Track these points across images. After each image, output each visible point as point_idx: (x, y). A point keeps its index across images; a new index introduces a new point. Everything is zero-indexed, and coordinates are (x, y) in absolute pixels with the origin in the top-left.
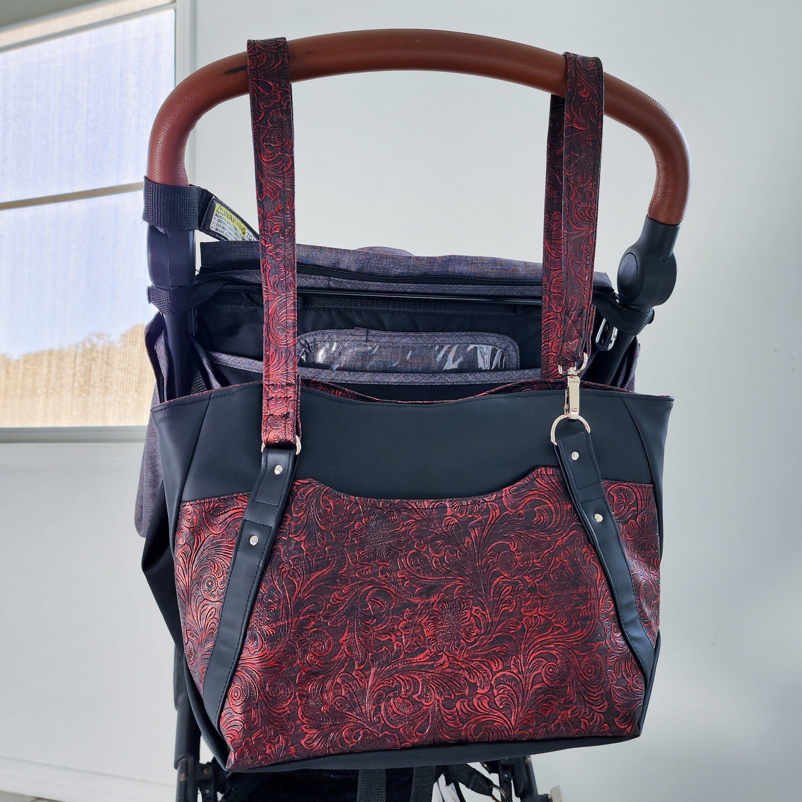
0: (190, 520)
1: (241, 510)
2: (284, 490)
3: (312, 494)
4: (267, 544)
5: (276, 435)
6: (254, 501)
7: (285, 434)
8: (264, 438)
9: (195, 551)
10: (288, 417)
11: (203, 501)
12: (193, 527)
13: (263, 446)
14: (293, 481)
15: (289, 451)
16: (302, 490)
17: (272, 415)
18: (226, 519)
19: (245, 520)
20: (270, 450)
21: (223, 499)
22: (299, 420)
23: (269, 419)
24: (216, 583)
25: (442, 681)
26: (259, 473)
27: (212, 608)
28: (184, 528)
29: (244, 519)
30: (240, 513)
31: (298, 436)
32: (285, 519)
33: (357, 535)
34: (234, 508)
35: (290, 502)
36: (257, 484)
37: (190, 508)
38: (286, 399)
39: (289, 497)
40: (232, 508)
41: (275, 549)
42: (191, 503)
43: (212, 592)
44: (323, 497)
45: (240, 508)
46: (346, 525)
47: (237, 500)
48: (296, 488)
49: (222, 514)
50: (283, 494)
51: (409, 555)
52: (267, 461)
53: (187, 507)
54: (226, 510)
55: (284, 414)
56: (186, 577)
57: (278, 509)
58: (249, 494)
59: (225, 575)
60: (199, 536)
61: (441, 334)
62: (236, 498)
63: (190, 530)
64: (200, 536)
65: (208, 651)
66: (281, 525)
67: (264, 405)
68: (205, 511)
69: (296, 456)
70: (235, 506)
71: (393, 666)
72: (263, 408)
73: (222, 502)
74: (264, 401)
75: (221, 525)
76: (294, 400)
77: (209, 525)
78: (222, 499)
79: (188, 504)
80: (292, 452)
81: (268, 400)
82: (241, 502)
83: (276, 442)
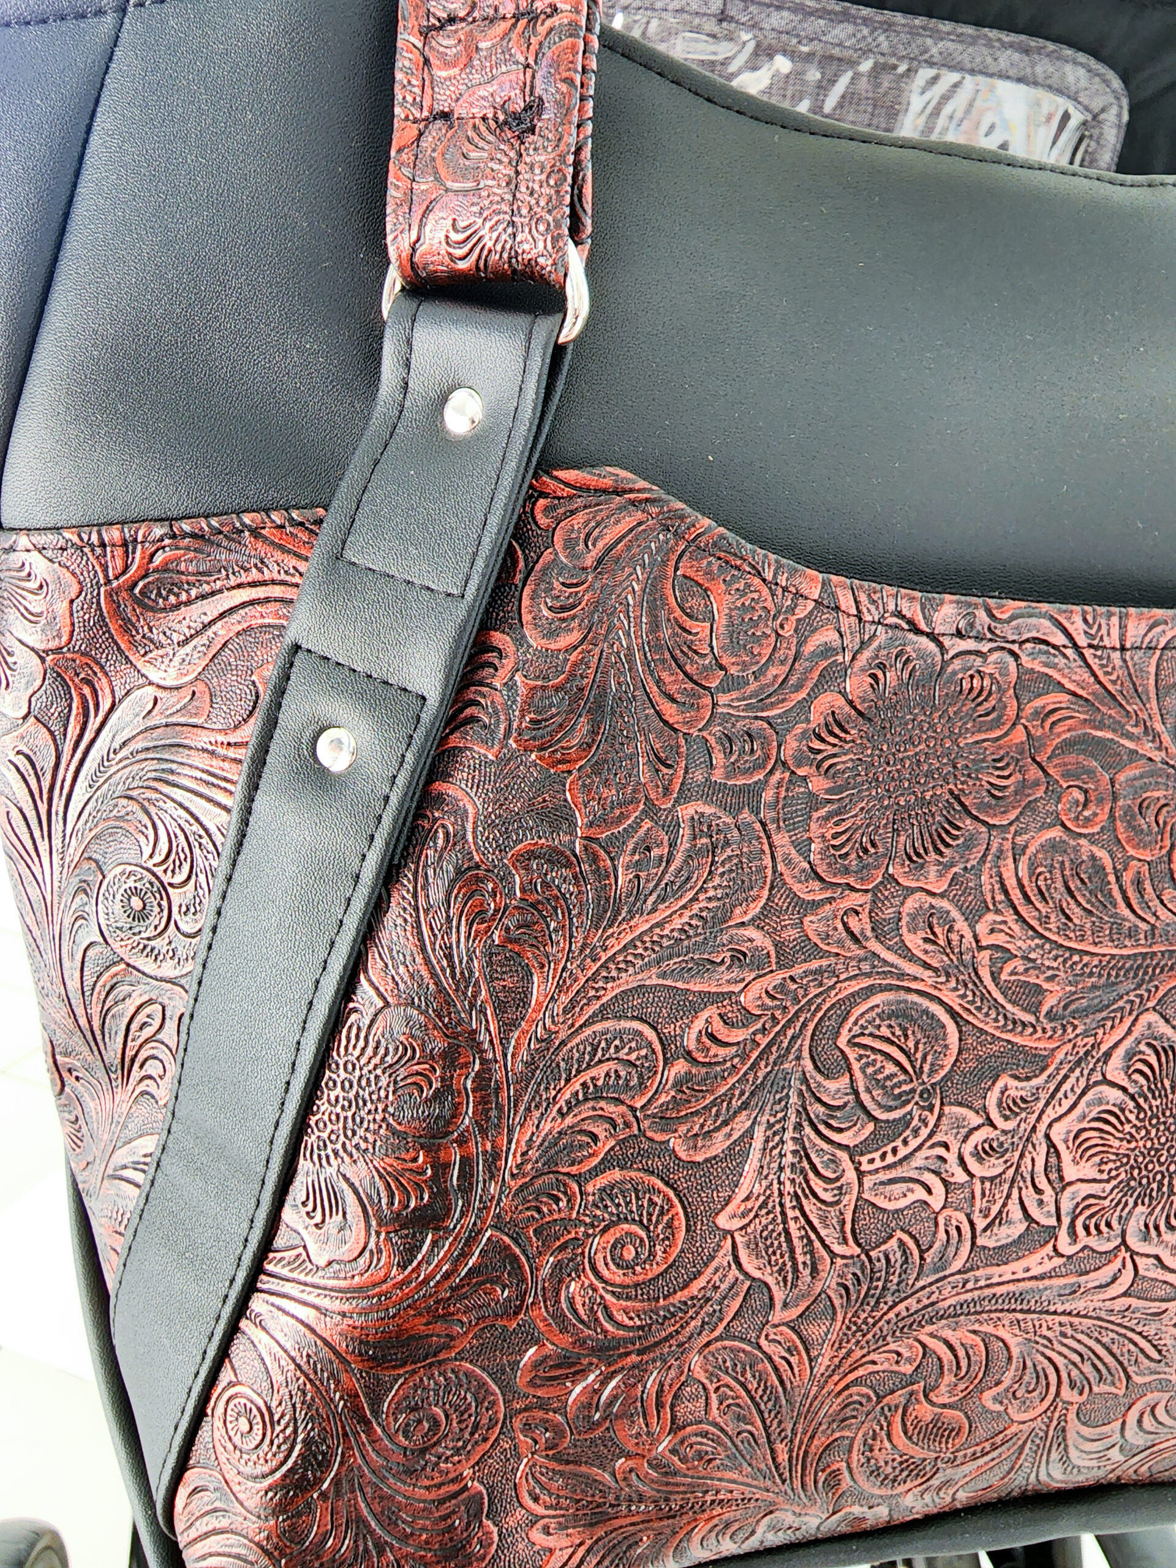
0: (40, 615)
1: (277, 591)
2: (494, 520)
3: (628, 548)
4: (401, 780)
5: (462, 224)
6: (339, 557)
7: (512, 223)
8: (397, 245)
9: (75, 750)
10: (532, 130)
11: (95, 538)
12: (58, 650)
13: (394, 281)
14: (535, 476)
15: (522, 320)
16: (579, 519)
17: (445, 116)
18: (206, 626)
19: (297, 648)
20: (428, 309)
21: (193, 536)
22: (586, 153)
23: (427, 142)
24: (164, 903)
25: (1098, 1341)
26: (368, 418)
27: (150, 1002)
28: (18, 648)
29: (290, 638)
30: (272, 607)
31: (577, 244)
32: (492, 657)
33: (819, 751)
34: (244, 578)
35: (519, 577)
36: (353, 475)
37: (39, 565)
38: (523, 22)
39: (510, 552)
40: (233, 581)
41: (440, 800)
42: (41, 539)
43: (149, 939)
44: (676, 569)
45: (273, 582)
46: (773, 705)
47: (259, 545)
48: (547, 510)
49: (189, 602)
50: (487, 540)
51: (1031, 850)
52: (408, 365)
53: (24, 556)
54: (206, 588)
55: (511, 107)
56: (40, 849)
57: (460, 611)
58: (319, 522)
59: (202, 878)
60: (87, 691)
61: (946, 26)
62: (255, 533)
63: (43, 660)
64: (95, 692)
65: (136, 1166)
66: (467, 687)
67: (405, 61)
68: (108, 582)
69: (559, 351)
70: (246, 570)
71: (919, 1301)
72: (399, 76)
73: (188, 548)
74: (407, 38)
75: (188, 648)
76: (572, 29)
77: (132, 643)
78: (185, 535)
79: (23, 541)
80: (544, 326)
81: (425, 33)
82: (278, 555)
83: (462, 265)
